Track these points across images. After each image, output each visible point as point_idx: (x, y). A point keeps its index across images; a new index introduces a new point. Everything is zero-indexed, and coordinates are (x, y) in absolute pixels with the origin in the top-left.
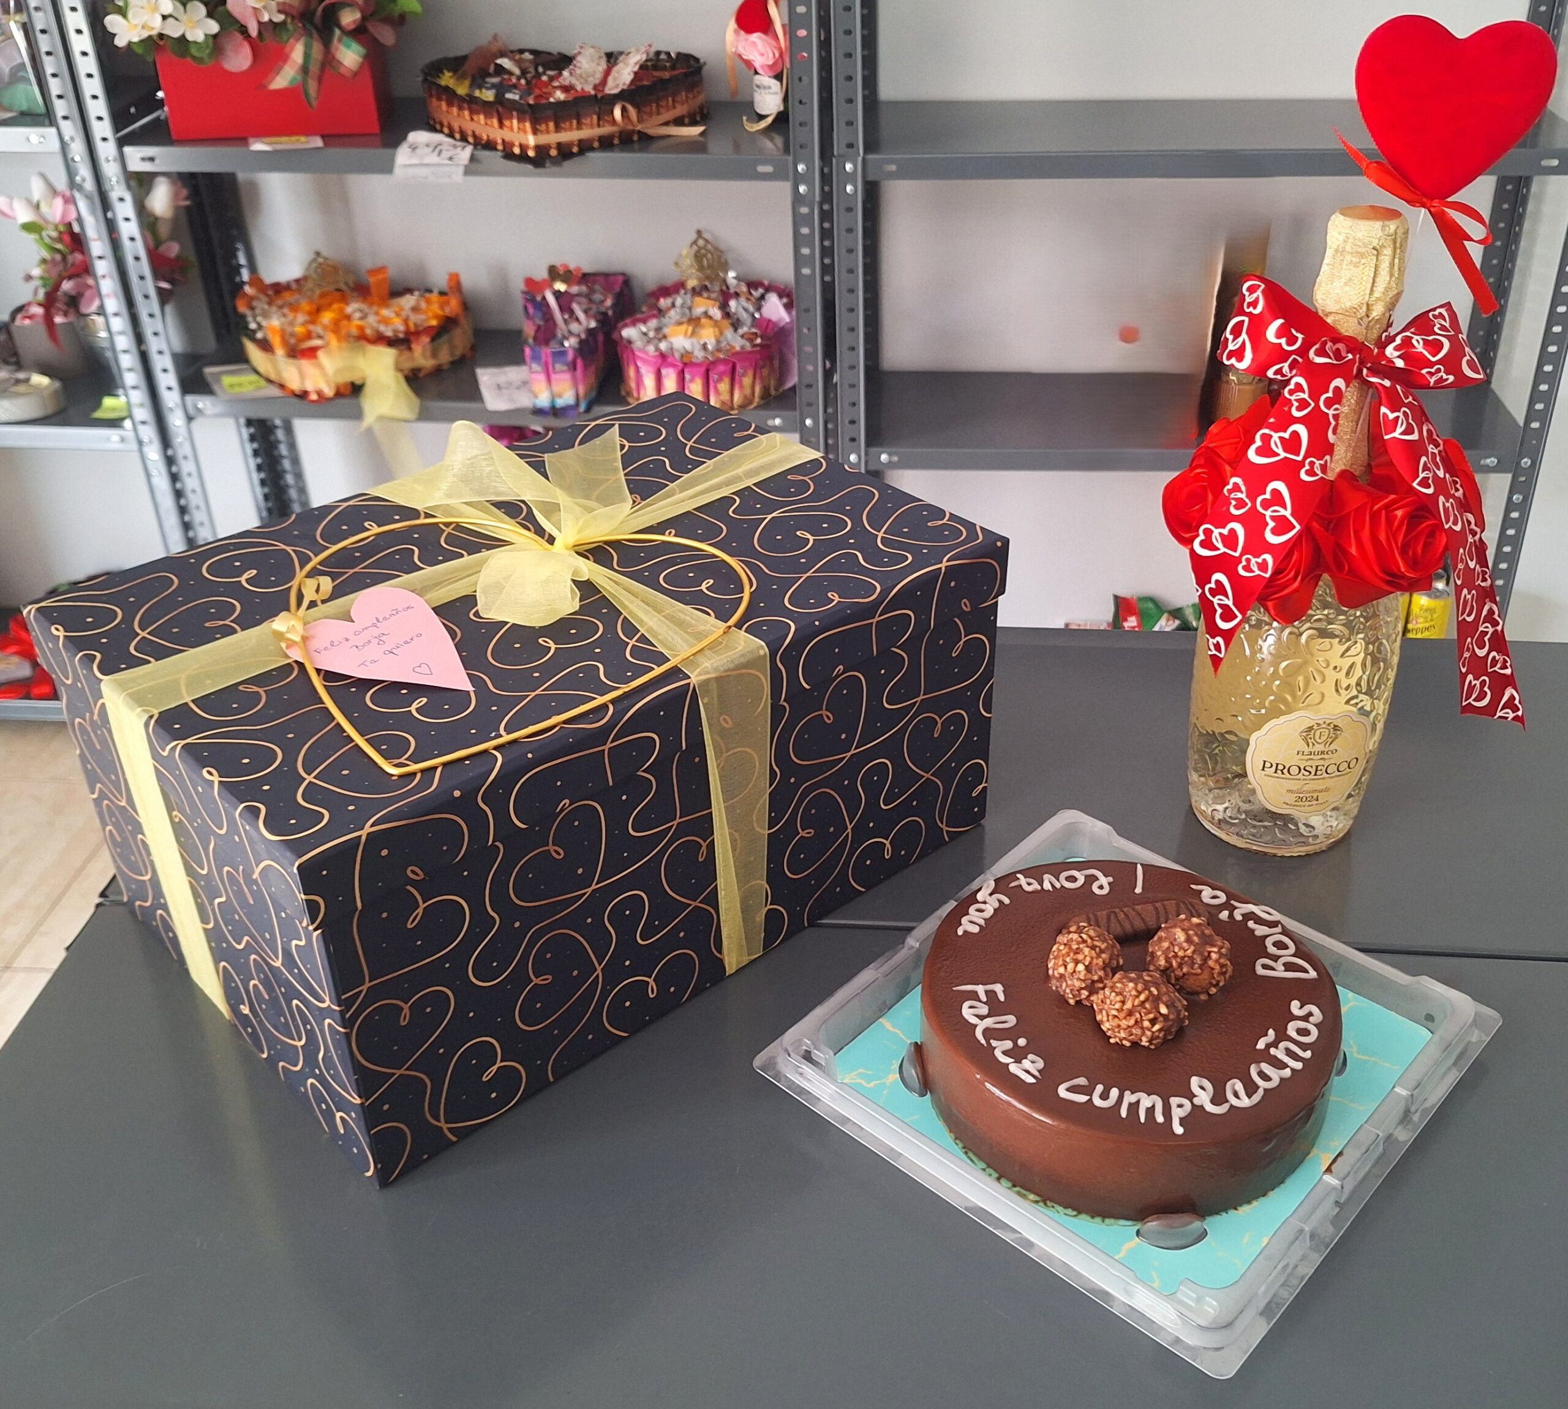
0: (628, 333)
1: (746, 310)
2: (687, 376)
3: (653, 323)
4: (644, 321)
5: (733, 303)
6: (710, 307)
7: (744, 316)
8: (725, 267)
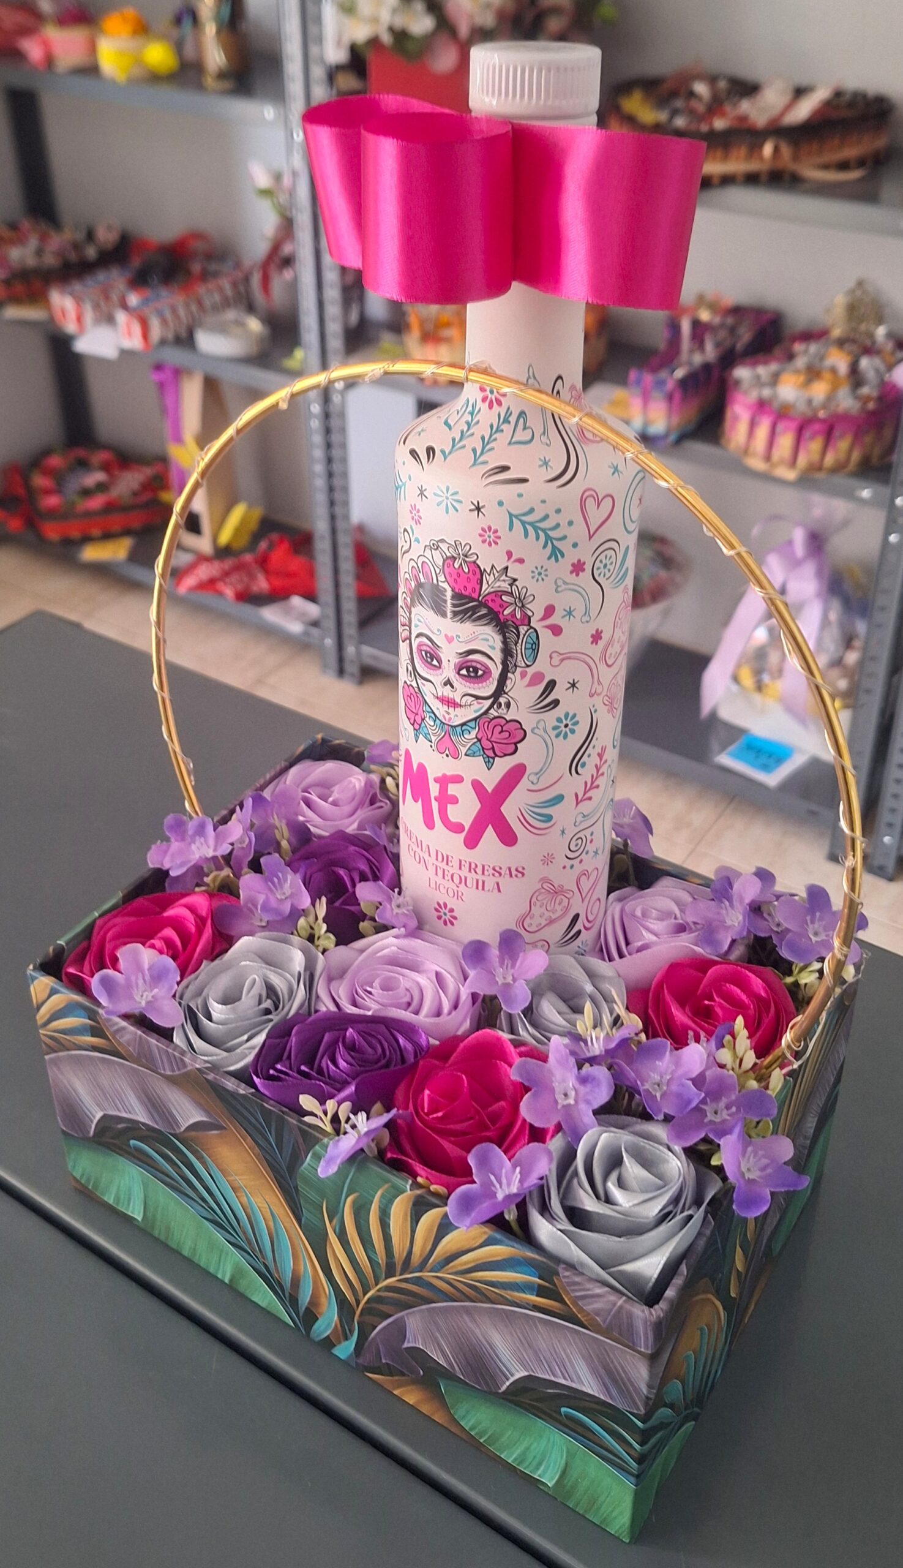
0: (742, 373)
1: (877, 371)
2: (780, 427)
3: (774, 367)
4: (766, 363)
5: (865, 363)
6: (839, 361)
7: (871, 375)
8: (880, 321)
